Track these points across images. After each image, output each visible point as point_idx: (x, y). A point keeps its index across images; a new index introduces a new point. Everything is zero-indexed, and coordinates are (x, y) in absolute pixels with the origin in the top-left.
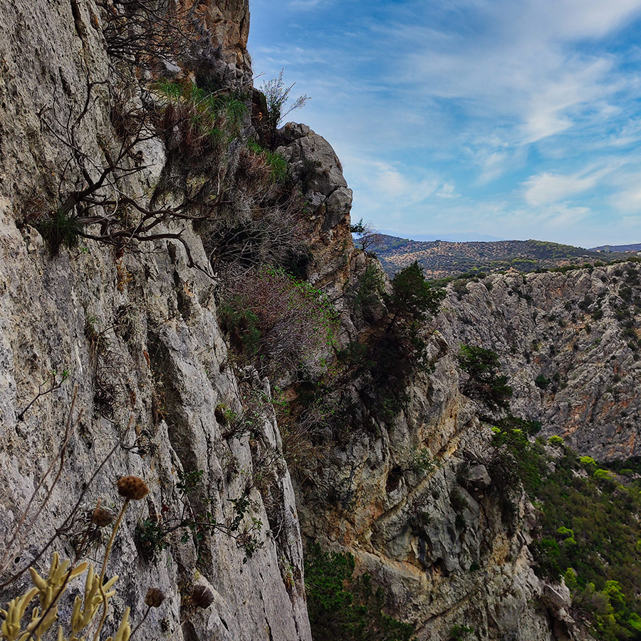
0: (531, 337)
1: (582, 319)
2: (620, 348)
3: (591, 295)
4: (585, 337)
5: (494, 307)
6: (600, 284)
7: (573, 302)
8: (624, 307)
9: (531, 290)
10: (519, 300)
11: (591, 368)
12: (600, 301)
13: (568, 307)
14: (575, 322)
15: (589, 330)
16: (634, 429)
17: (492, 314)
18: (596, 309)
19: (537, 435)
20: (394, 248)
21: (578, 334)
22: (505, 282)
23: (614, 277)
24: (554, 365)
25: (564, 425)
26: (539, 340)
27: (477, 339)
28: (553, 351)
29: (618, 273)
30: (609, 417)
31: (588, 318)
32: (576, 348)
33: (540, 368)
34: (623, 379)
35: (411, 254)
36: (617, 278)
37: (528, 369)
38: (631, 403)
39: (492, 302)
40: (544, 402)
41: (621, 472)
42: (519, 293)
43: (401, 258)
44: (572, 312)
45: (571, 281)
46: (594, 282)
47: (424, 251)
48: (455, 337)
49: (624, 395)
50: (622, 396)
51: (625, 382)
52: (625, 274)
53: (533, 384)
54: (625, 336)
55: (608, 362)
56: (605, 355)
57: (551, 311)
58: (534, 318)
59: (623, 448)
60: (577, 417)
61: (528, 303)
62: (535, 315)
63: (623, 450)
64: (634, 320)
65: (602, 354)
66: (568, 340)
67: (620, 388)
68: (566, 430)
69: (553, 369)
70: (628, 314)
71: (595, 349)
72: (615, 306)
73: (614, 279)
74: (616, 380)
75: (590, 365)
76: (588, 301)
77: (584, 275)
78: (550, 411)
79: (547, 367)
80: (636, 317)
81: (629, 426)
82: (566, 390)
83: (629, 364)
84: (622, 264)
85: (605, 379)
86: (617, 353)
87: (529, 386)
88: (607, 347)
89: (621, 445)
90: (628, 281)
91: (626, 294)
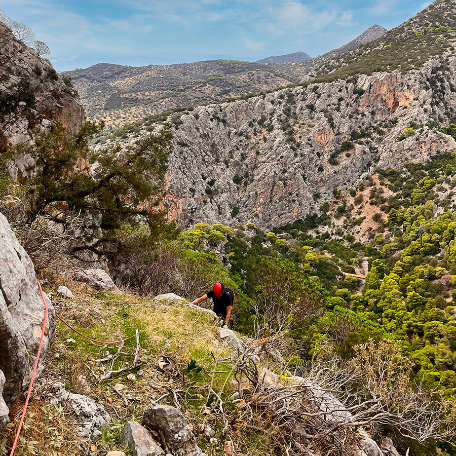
0: (228, 149)
1: (261, 132)
2: (285, 150)
3: (265, 114)
4: (263, 145)
5: (201, 131)
6: (270, 106)
7: (254, 120)
8: (286, 120)
9: (225, 116)
10: (218, 124)
11: (268, 166)
12: (271, 118)
13: (251, 125)
14: (256, 135)
15: (265, 140)
16: (297, 202)
17: (201, 136)
18: (269, 125)
19: (237, 216)
20: (117, 74)
21: (258, 143)
22: (207, 112)
23: (279, 100)
24: (244, 166)
25: (253, 207)
26: (233, 150)
27: (191, 157)
28: (243, 157)
29: (282, 97)
30: (281, 197)
31: (264, 131)
32: (258, 153)
33: (235, 170)
35: (131, 78)
36: (281, 100)
37: (228, 172)
38: (294, 186)
39: (200, 128)
40: (240, 193)
41: (291, 231)
42: (218, 118)
43: (123, 82)
44: (253, 128)
45: (251, 106)
46: (266, 105)
47: (140, 75)
48: (176, 157)
49: (290, 181)
50: (289, 182)
51: (290, 172)
52: (286, 97)
53: (232, 182)
54: (288, 141)
55: (279, 160)
56: (276, 156)
57: (240, 129)
58: (229, 135)
59: (291, 216)
60: (261, 200)
61: (224, 125)
62: (230, 133)
64: (293, 129)
65: (274, 156)
66: (252, 148)
67: (287, 177)
68: (255, 209)
69: (244, 170)
70: (289, 126)
71: (270, 153)
72: (281, 121)
74: (284, 172)
75: (268, 164)
76: (264, 119)
77: (260, 101)
78: (244, 199)
79: (240, 168)
80: (294, 127)
81: (294, 201)
82: (254, 183)
83: (292, 160)
84: (284, 90)
85: (277, 172)
86: (284, 154)
87: (229, 184)
88: (277, 150)
89: (290, 214)
90: (288, 102)
91: (287, 112)
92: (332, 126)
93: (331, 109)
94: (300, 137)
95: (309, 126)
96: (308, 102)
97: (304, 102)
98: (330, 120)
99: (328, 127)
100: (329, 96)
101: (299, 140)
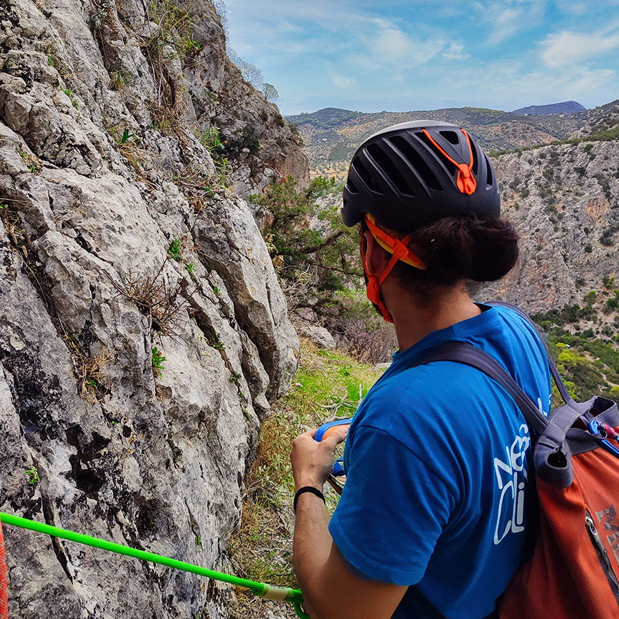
1: (512, 198)
2: (543, 222)
3: (520, 176)
4: (514, 213)
6: (527, 166)
7: (505, 183)
8: (547, 185)
12: (527, 181)
14: (506, 201)
15: (517, 208)
16: (553, 288)
18: (523, 189)
20: (345, 120)
21: (508, 211)
23: (539, 159)
25: (496, 288)
29: (542, 156)
30: (532, 280)
31: (517, 197)
34: (545, 248)
35: (360, 126)
36: (542, 160)
38: (551, 267)
41: (541, 323)
43: (351, 130)
44: (503, 192)
45: (503, 165)
46: (522, 165)
47: (372, 123)
49: (546, 261)
50: (544, 262)
51: (547, 250)
52: (549, 157)
54: (547, 211)
55: (533, 234)
56: (530, 228)
59: (544, 304)
60: (507, 280)
63: (544, 305)
64: (555, 197)
65: (528, 228)
67: (542, 256)
68: (498, 291)
70: (550, 192)
71: (522, 224)
72: (540, 186)
73: (539, 161)
74: (539, 249)
76: (517, 182)
77: (514, 159)
80: (556, 194)
81: (549, 286)
83: (550, 235)
84: (546, 147)
85: (530, 248)
86: (541, 227)
88: (532, 221)
89: (543, 301)
90: (551, 162)
91: (549, 174)
92: (608, 196)
93: (608, 175)
94: (564, 208)
95: (577, 194)
96: (578, 164)
97: (572, 164)
98: (606, 189)
99: (602, 197)
100: (606, 158)
101: (561, 211)
